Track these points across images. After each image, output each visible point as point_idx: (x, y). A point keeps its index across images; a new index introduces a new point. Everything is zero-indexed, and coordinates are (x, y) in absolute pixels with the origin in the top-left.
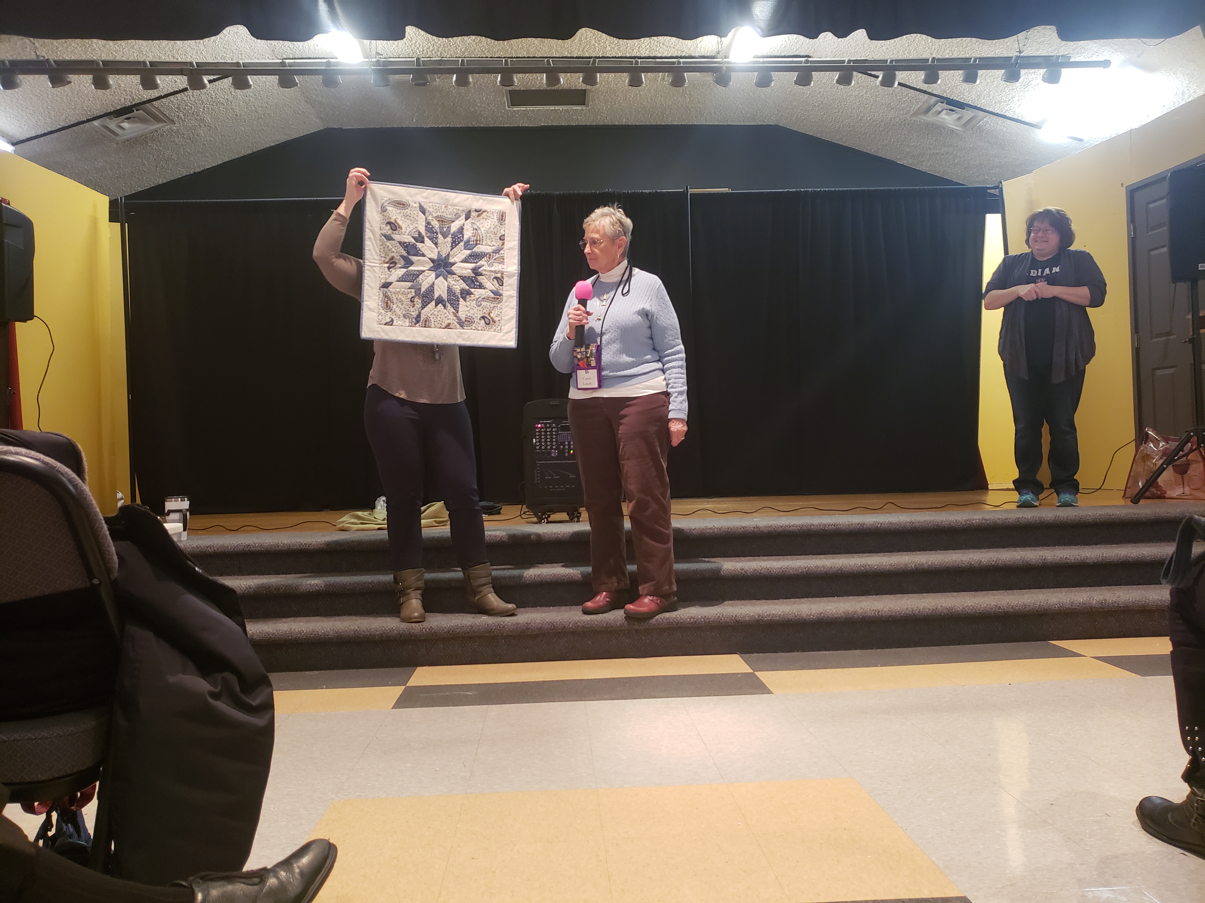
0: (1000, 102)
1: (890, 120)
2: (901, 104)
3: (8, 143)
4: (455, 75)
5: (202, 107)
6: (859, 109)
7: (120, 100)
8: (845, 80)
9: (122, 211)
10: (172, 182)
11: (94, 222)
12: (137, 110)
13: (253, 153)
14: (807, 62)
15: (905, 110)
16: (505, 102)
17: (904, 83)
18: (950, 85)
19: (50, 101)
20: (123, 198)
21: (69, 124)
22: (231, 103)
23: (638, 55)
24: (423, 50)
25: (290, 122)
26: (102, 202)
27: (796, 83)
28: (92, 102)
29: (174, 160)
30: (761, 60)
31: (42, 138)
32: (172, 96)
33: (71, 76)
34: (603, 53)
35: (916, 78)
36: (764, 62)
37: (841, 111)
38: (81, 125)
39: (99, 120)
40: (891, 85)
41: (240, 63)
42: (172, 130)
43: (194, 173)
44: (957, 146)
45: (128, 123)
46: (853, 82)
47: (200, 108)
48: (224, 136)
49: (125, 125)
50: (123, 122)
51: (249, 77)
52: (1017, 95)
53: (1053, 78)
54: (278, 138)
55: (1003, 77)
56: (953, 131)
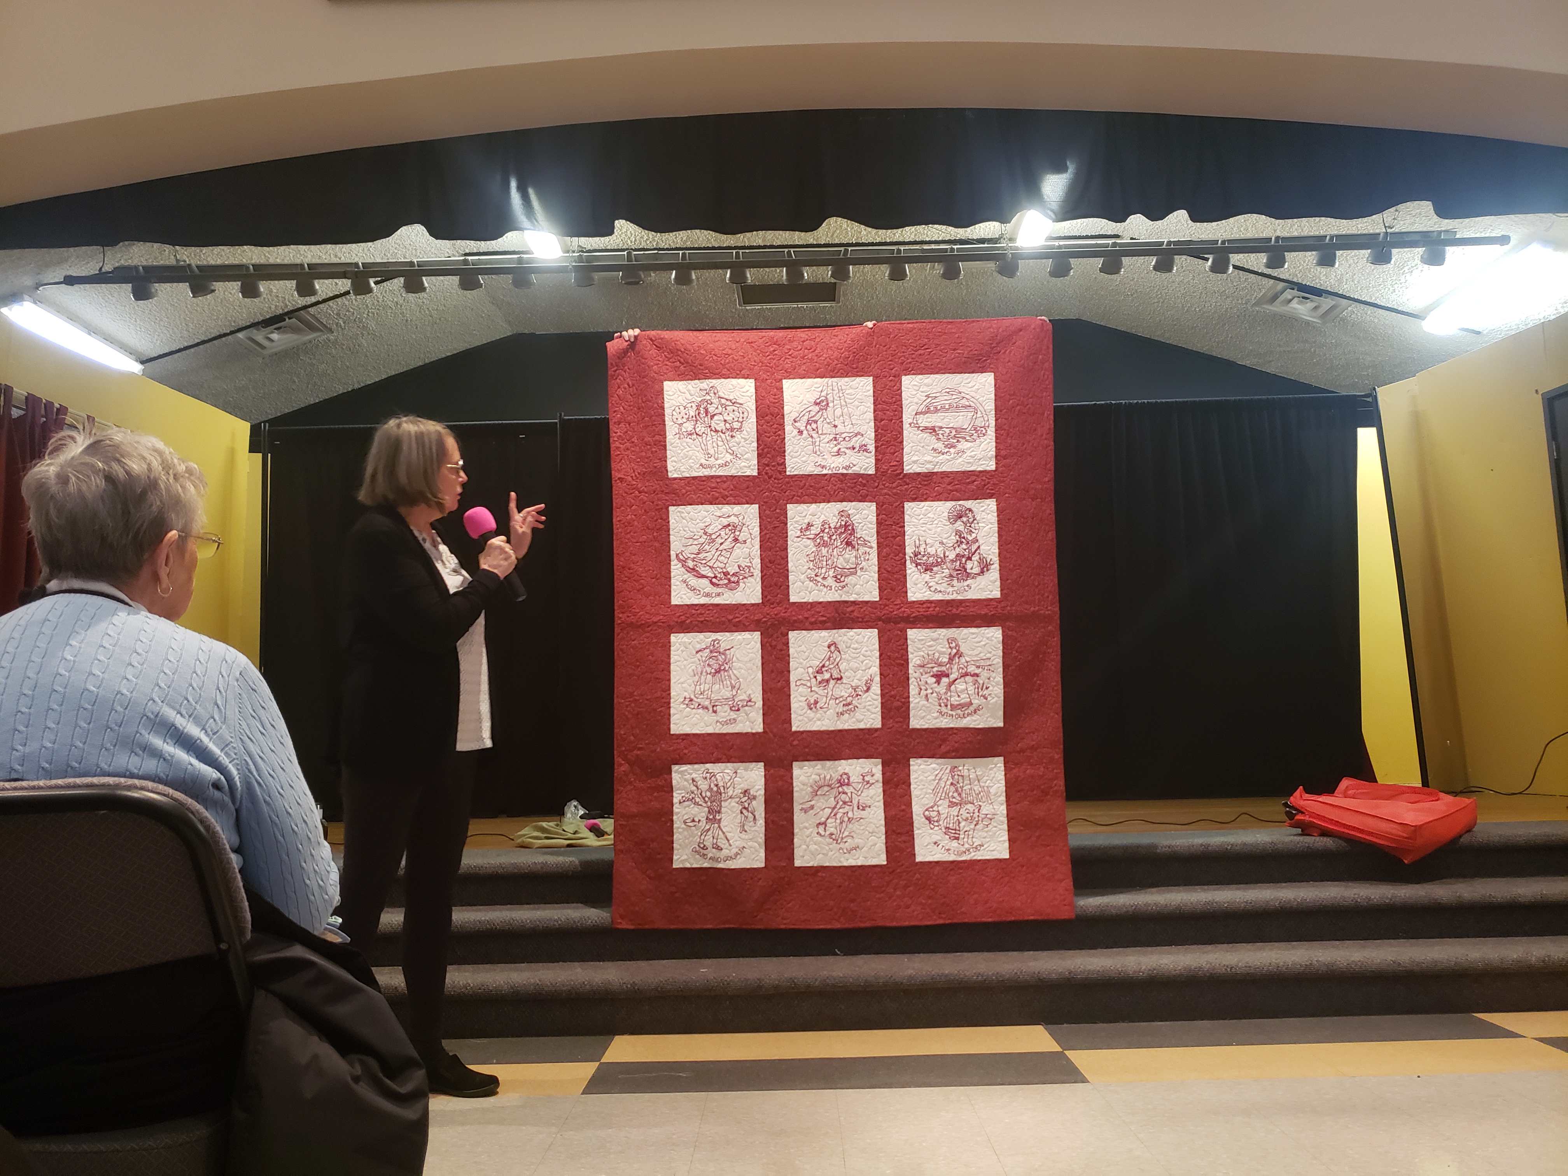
0: (1368, 288)
1: (1226, 311)
2: (1240, 291)
3: (137, 361)
4: (674, 272)
5: (366, 313)
6: (1185, 298)
7: (270, 308)
8: (1164, 266)
9: (264, 438)
10: (326, 401)
11: (232, 453)
12: (290, 319)
13: (426, 365)
14: (1114, 245)
15: (1244, 299)
16: (735, 300)
17: (1242, 266)
18: (1301, 268)
19: (189, 311)
20: (267, 424)
21: (210, 337)
22: (401, 306)
23: (901, 239)
24: (635, 240)
25: (471, 327)
26: (243, 429)
27: (1101, 270)
28: (238, 312)
29: (329, 375)
30: (1056, 243)
31: (176, 356)
32: (332, 301)
33: (214, 283)
34: (858, 238)
35: (1258, 261)
36: (1060, 247)
37: (1161, 300)
38: (224, 339)
39: (244, 332)
40: (1224, 270)
41: (414, 262)
42: (329, 341)
43: (353, 390)
44: (1315, 342)
45: (278, 334)
46: (1175, 268)
47: (364, 313)
48: (392, 346)
49: (275, 336)
50: (272, 332)
51: (424, 278)
52: (1390, 279)
53: (1435, 258)
54: (456, 346)
55: (1370, 259)
56: (1308, 323)
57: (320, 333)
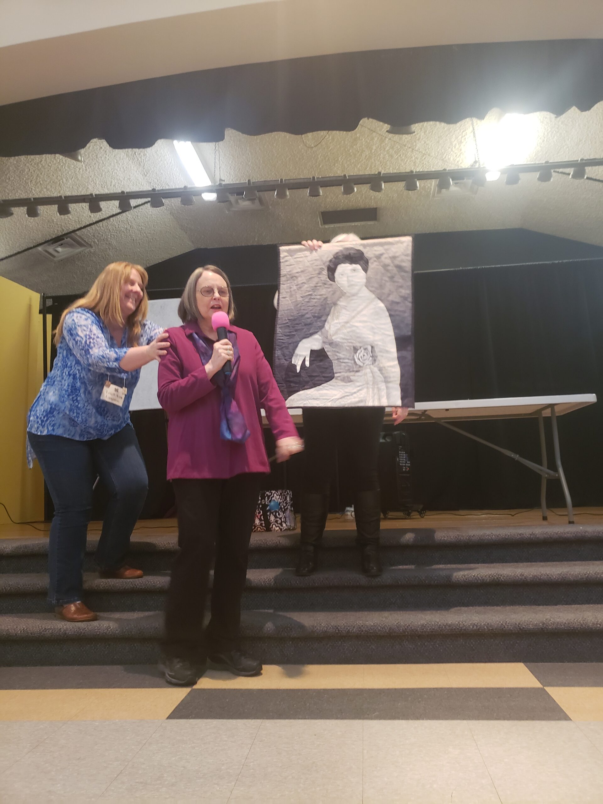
5: (110, 235)
7: (54, 231)
11: (30, 308)
12: (67, 238)
21: (22, 250)
25: (171, 245)
26: (36, 298)
31: (5, 261)
38: (30, 250)
39: (41, 246)
42: (91, 252)
45: (61, 248)
50: (58, 247)
54: (164, 256)
57: (85, 248)
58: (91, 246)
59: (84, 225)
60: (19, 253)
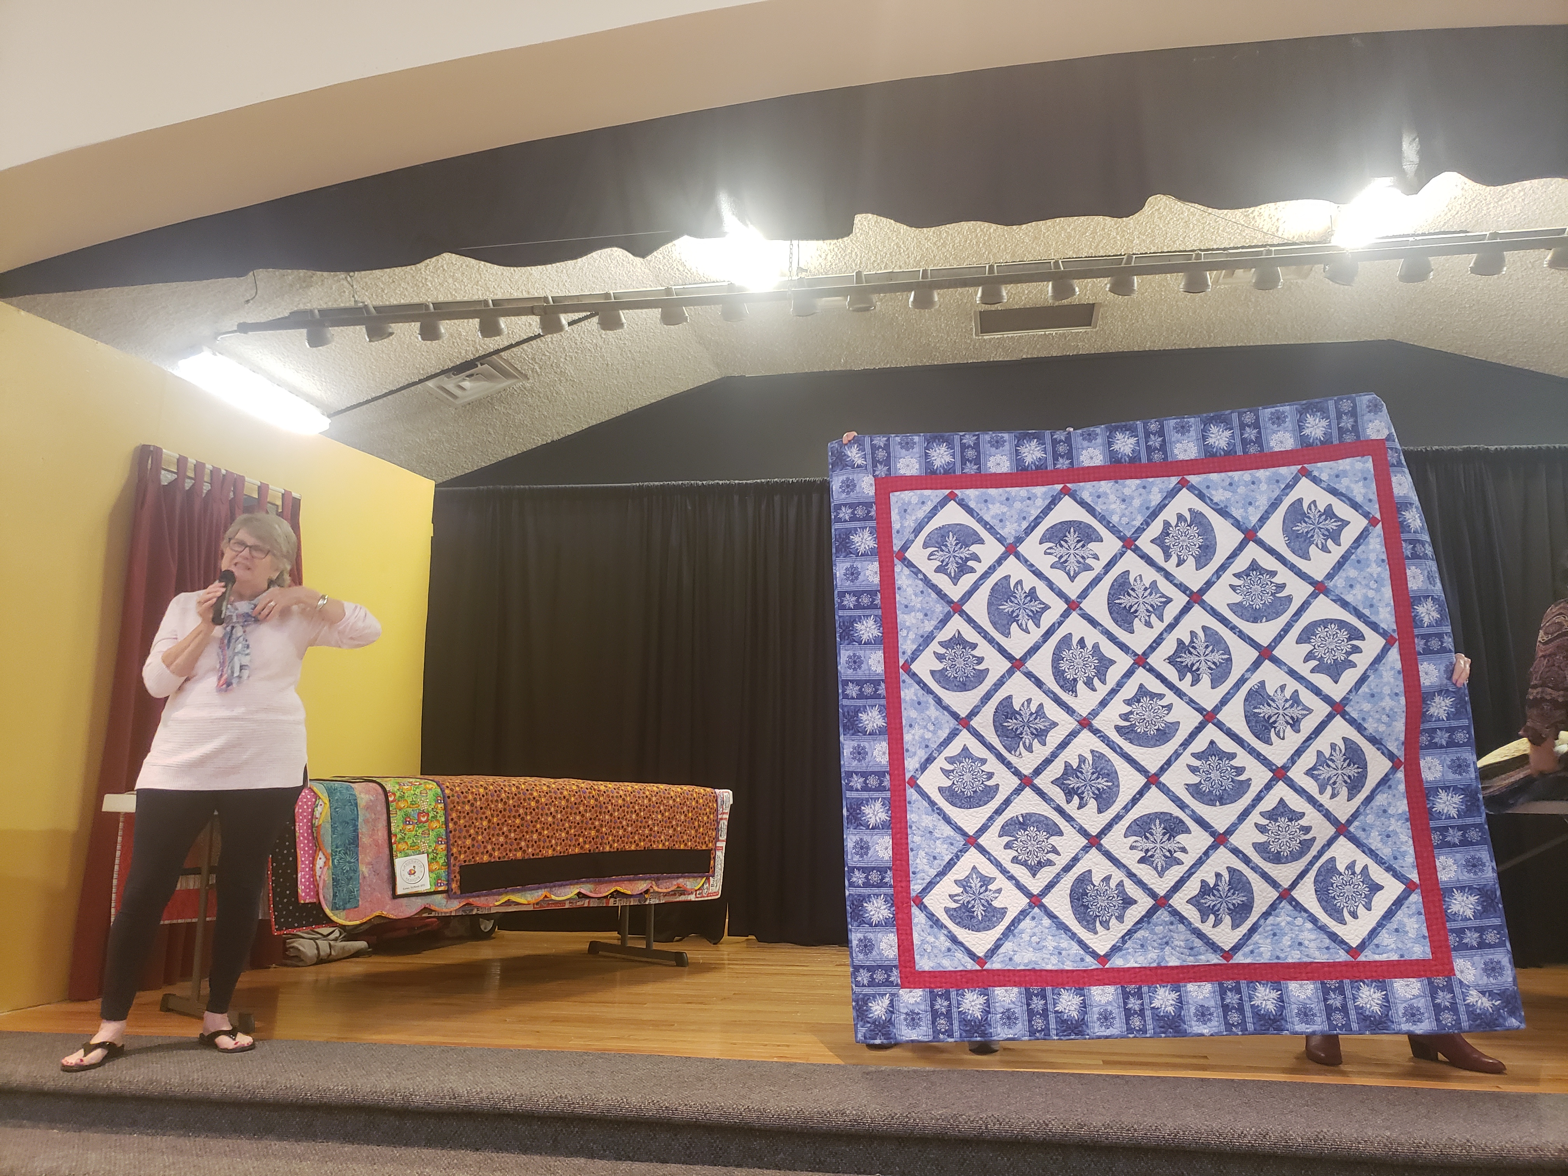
3: (324, 414)
4: (913, 293)
7: (458, 353)
12: (482, 364)
16: (970, 329)
21: (397, 387)
22: (601, 348)
25: (677, 371)
26: (427, 488)
28: (426, 358)
29: (526, 425)
31: (365, 407)
32: (526, 344)
33: (393, 325)
38: (413, 388)
39: (435, 380)
41: (610, 295)
42: (525, 388)
43: (553, 441)
45: (470, 381)
47: (561, 357)
48: (591, 393)
49: (467, 384)
50: (464, 380)
51: (621, 312)
54: (660, 392)
57: (515, 380)
58: (526, 377)
59: (517, 340)
60: (391, 392)
